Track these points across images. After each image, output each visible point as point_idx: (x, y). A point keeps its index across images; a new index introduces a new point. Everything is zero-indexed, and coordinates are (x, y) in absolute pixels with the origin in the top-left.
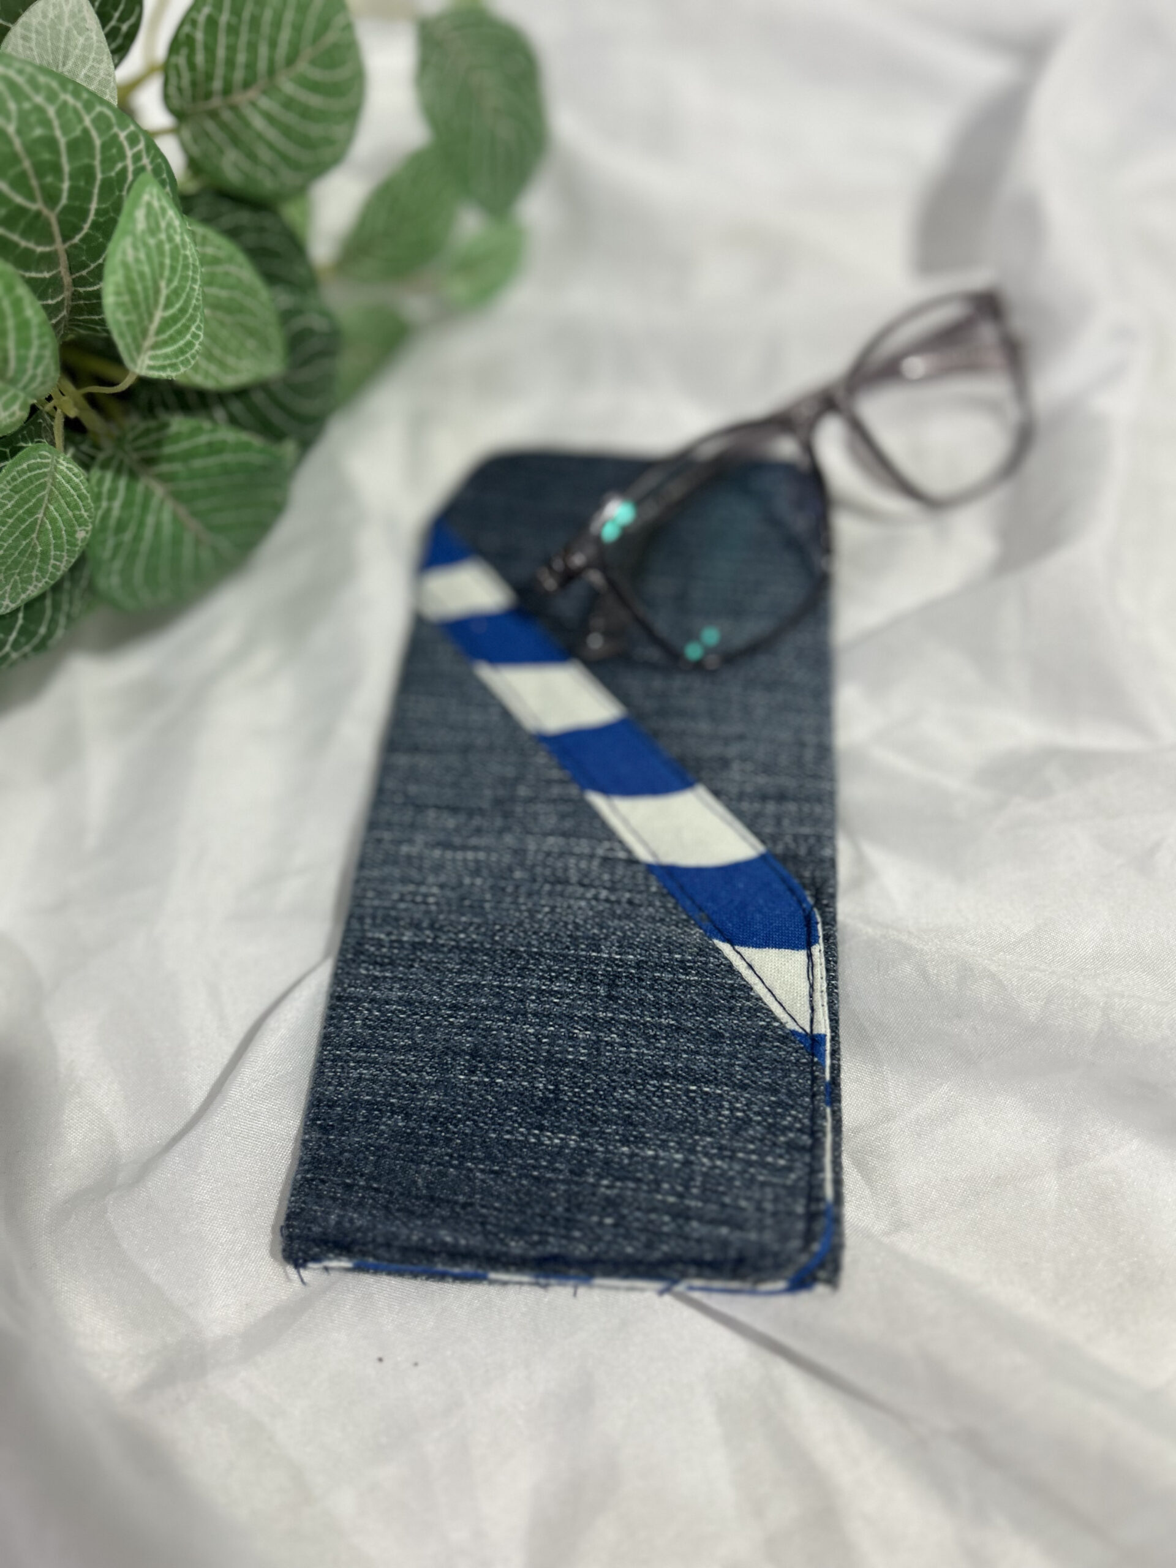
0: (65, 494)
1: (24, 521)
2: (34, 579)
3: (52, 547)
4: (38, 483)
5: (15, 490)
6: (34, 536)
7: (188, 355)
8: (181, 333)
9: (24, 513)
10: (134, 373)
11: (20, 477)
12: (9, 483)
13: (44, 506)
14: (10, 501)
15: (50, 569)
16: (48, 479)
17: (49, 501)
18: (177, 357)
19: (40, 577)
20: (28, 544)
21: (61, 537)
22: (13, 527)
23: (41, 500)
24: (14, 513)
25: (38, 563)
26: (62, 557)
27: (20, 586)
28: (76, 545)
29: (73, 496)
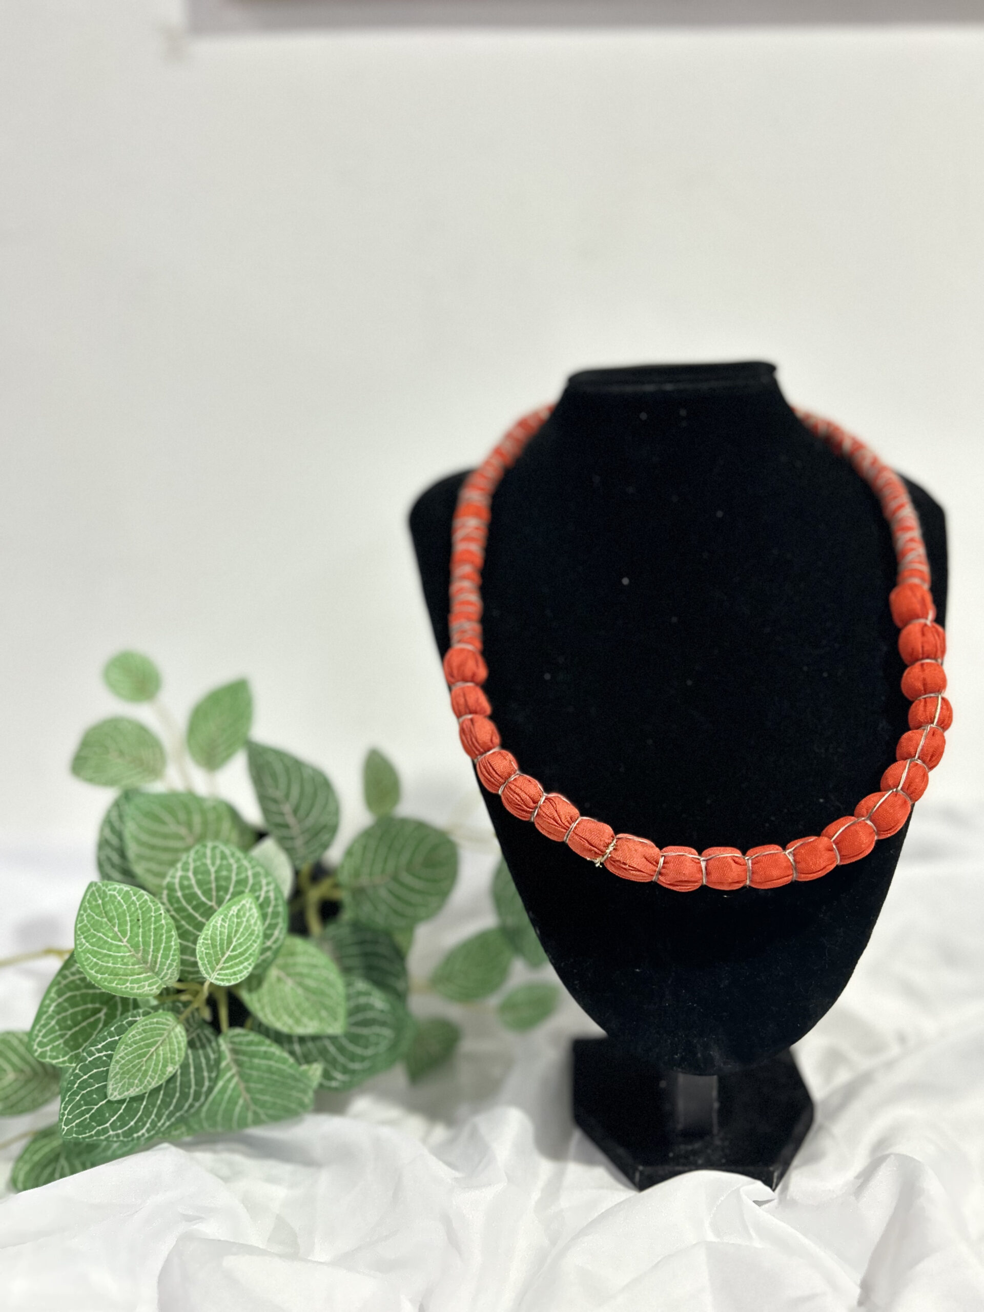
0: (171, 1044)
1: (142, 1049)
2: (135, 1085)
3: (151, 1069)
4: (158, 1032)
5: (144, 1031)
6: (145, 1059)
7: (238, 976)
8: (237, 965)
9: (144, 1044)
10: (209, 981)
11: (150, 1025)
12: (143, 1026)
13: (157, 1045)
14: (139, 1035)
15: (146, 1082)
16: (166, 1033)
17: (161, 1044)
18: (231, 976)
19: (139, 1084)
20: (139, 1063)
21: (158, 1066)
22: (136, 1050)
23: (156, 1042)
24: (140, 1042)
25: (140, 1076)
26: (155, 1078)
27: (126, 1086)
28: (165, 1074)
29: (174, 1045)
